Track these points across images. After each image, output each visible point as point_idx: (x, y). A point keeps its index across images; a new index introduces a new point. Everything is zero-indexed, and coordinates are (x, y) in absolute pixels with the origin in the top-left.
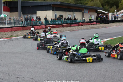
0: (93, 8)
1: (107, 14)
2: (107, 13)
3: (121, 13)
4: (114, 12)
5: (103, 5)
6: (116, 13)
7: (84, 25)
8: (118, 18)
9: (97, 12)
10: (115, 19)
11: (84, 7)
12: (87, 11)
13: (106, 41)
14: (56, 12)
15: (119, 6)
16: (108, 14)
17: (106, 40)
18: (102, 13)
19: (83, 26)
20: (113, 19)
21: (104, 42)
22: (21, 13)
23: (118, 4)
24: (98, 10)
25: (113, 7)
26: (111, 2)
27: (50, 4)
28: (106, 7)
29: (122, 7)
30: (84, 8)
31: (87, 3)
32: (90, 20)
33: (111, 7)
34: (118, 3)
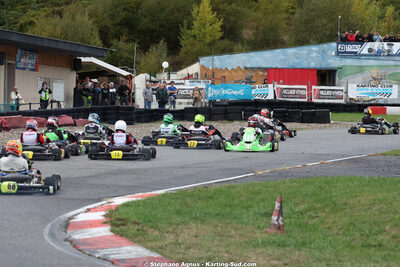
0: (62, 46)
1: (126, 77)
2: (125, 73)
4: (160, 69)
5: (104, 35)
6: (164, 76)
7: (15, 128)
8: (177, 101)
9: (76, 65)
10: (162, 103)
11: (15, 38)
12: (28, 61)
13: (118, 208)
15: (182, 43)
16: (131, 77)
17: (119, 201)
18: (101, 73)
19: (8, 129)
20: (155, 105)
21: (112, 211)
23: (178, 33)
24: (84, 59)
25: (153, 48)
26: (145, 23)
28: (122, 46)
29: (195, 49)
30: (17, 45)
31: (31, 23)
32: (44, 103)
33: (144, 48)
34: (178, 27)
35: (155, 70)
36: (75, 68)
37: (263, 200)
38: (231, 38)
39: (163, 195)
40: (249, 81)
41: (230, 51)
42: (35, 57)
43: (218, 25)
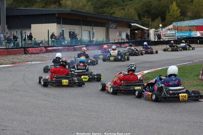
0: (125, 20)
2: (147, 29)
3: (169, 29)
4: (159, 27)
5: (139, 16)
6: (160, 29)
9: (130, 26)
11: (109, 18)
12: (114, 25)
13: (146, 74)
14: (63, 26)
15: (166, 18)
17: (146, 72)
18: (138, 29)
21: (143, 75)
22: (6, 26)
23: (165, 15)
24: (132, 24)
25: (156, 20)
26: (153, 11)
27: (53, 13)
28: (145, 19)
29: (171, 20)
30: (109, 20)
31: (114, 13)
33: (153, 20)
34: (165, 13)
35: (157, 28)
36: (129, 28)
37: (196, 71)
38: (183, 16)
39: (161, 70)
40: (190, 30)
41: (184, 20)
42: (116, 24)
43: (179, 11)
